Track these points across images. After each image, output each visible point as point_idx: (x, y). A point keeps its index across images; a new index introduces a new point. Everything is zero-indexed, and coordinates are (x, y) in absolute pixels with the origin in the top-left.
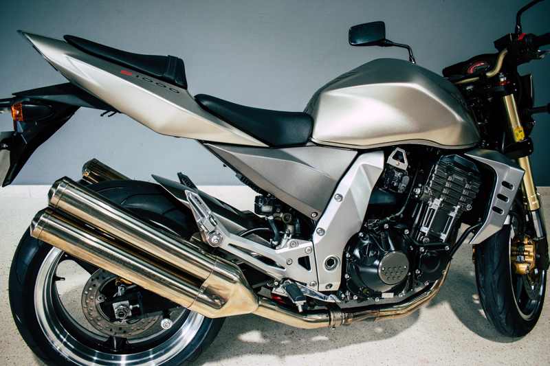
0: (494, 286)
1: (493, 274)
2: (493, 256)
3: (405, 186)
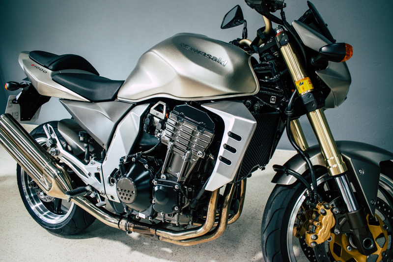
3: (158, 131)
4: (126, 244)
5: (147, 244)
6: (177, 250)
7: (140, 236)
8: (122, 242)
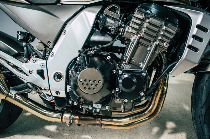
0: (201, 118)
1: (201, 108)
2: (202, 95)
3: (115, 28)
4: (48, 137)
5: (67, 134)
6: (95, 136)
7: (57, 129)
8: (43, 135)
